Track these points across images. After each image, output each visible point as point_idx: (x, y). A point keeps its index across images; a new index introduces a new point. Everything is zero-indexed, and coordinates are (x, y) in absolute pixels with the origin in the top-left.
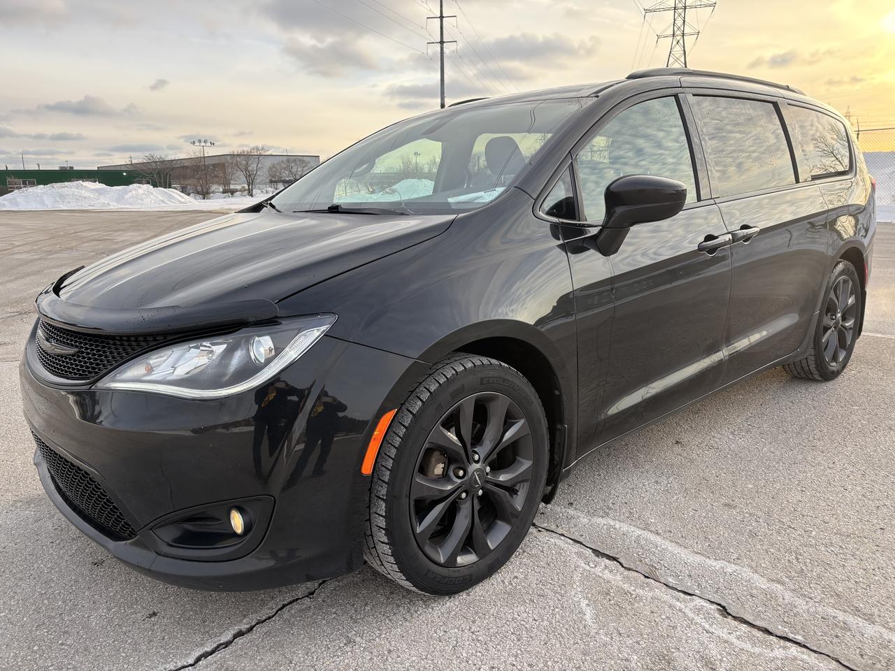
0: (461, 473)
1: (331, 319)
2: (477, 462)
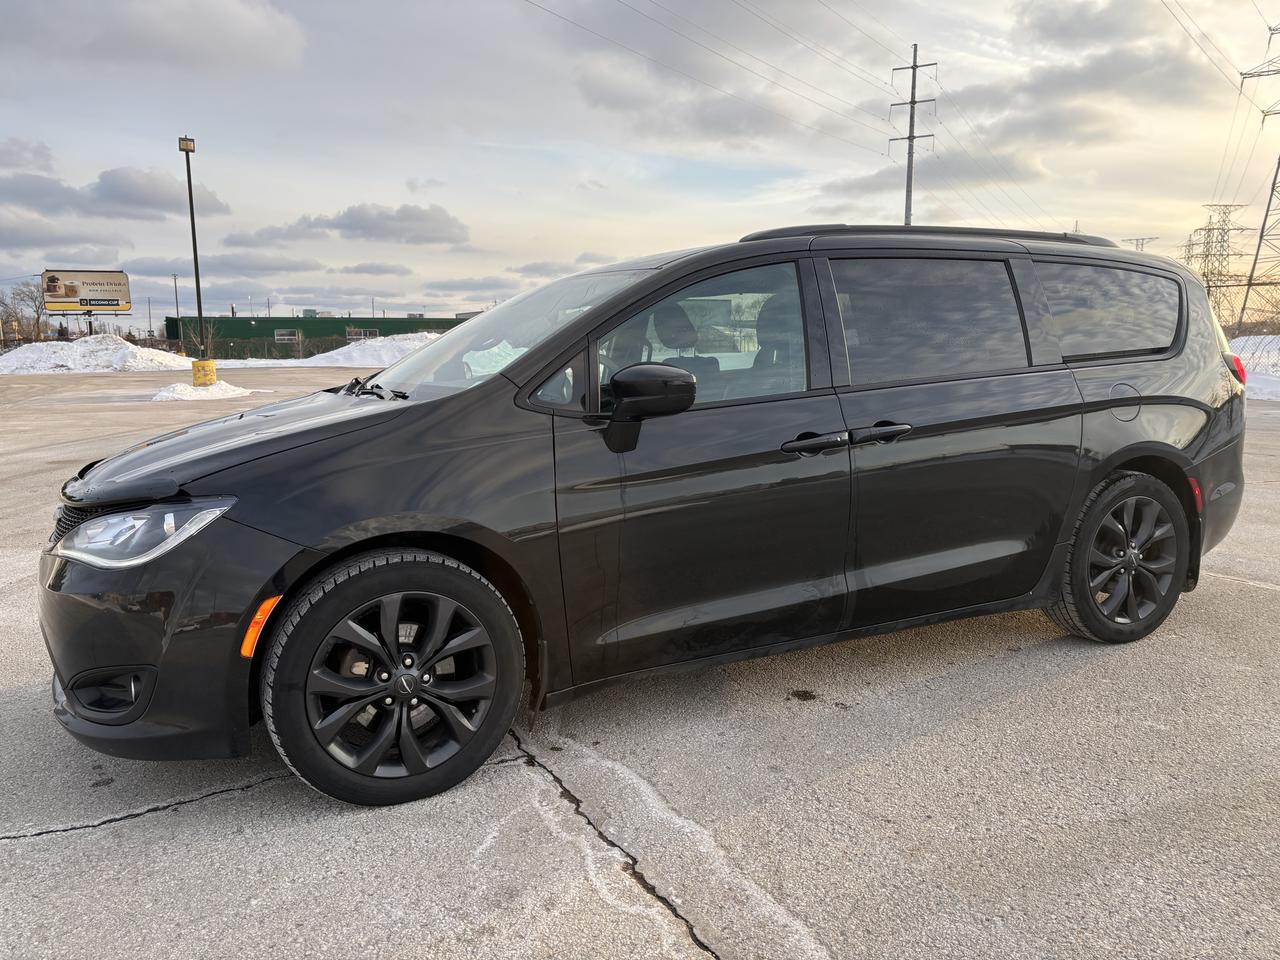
0: (385, 676)
2: (409, 667)
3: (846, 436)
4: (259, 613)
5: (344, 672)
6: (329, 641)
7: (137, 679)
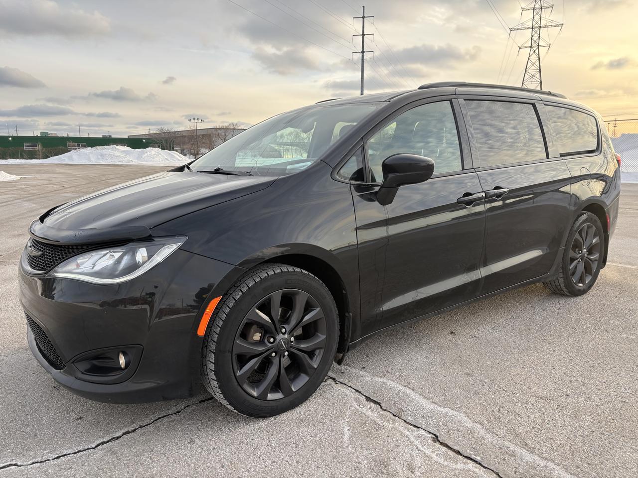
0: (272, 340)
1: (184, 239)
2: (284, 334)
3: (484, 194)
4: (208, 308)
5: (250, 340)
6: (245, 321)
7: (125, 354)
